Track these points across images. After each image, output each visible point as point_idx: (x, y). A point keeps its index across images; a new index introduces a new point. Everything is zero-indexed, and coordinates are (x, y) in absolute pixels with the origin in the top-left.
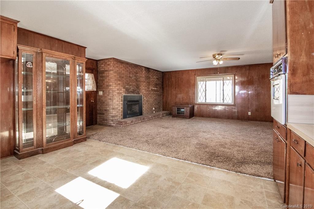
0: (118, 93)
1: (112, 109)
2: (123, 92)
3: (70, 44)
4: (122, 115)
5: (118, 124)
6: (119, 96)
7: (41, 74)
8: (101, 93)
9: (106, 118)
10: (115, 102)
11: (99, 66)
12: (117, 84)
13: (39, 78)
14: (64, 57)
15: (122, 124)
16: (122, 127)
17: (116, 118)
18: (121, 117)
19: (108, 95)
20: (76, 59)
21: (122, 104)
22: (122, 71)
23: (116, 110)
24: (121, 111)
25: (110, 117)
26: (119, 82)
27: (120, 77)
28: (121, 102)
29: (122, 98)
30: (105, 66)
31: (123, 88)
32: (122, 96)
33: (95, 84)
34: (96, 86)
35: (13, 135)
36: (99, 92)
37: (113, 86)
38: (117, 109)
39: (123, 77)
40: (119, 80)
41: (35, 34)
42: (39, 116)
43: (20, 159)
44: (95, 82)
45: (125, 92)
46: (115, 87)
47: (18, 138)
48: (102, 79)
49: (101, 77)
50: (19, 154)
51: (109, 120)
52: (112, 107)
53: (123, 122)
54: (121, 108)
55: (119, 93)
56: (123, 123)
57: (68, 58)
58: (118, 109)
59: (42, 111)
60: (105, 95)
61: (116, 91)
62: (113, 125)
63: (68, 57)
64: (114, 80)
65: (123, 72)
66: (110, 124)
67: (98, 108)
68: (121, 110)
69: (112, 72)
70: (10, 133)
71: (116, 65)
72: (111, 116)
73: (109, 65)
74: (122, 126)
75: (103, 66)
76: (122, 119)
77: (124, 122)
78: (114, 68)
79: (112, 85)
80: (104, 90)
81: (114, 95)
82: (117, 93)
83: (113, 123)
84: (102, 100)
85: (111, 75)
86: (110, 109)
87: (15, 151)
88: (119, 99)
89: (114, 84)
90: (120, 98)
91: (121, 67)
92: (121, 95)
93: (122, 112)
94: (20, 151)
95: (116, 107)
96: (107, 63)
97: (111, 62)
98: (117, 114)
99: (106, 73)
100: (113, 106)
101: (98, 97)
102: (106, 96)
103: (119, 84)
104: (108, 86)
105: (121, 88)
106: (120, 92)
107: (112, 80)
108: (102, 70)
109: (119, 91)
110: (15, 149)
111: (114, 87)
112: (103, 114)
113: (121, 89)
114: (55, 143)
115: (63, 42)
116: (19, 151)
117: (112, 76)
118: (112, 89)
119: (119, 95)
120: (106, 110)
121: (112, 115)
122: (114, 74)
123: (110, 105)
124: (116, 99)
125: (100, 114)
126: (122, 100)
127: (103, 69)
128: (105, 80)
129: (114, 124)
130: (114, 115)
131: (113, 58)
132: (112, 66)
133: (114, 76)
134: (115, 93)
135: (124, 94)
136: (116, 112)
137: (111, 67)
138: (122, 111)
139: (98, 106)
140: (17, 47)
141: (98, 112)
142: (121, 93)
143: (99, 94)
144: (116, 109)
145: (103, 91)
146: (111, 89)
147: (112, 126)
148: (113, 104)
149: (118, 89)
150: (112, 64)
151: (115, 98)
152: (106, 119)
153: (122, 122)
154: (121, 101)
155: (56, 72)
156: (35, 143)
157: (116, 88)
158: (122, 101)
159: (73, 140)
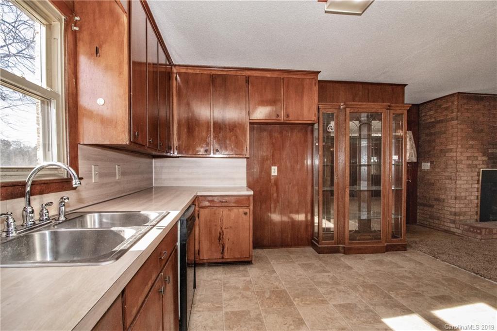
0: (469, 166)
1: (453, 197)
2: (481, 162)
3: (379, 87)
4: (477, 212)
5: (468, 230)
6: (472, 171)
7: (344, 139)
8: (426, 166)
9: (439, 215)
10: (461, 184)
11: (423, 114)
12: (467, 146)
13: (341, 145)
14: (374, 108)
15: (480, 234)
16: (481, 239)
17: (462, 218)
18: (476, 217)
19: (444, 170)
20: (392, 108)
21: (478, 188)
22: (479, 118)
23: (462, 202)
24: (476, 205)
25: (448, 213)
26: (471, 142)
27: (474, 131)
28: (476, 186)
29: (479, 176)
30: (436, 112)
31: (481, 154)
32: (479, 172)
33: (415, 149)
34: (416, 153)
35: (311, 219)
36: (423, 164)
37: (456, 152)
38: (466, 199)
39: (482, 131)
40: (473, 139)
41: (334, 84)
42: (340, 199)
43: (319, 254)
44: (414, 145)
45: (488, 164)
46: (461, 153)
47: (317, 225)
48: (428, 138)
49: (427, 135)
50: (319, 246)
51: (445, 220)
52: (453, 194)
53: (483, 228)
54: (476, 198)
55: (469, 164)
56: (484, 230)
57: (380, 110)
58: (468, 198)
59: (345, 192)
60: (437, 170)
61: (463, 162)
62: (455, 230)
63: (379, 107)
64: (459, 138)
65: (481, 119)
66: (446, 228)
67: (418, 194)
68: (476, 201)
69: (455, 122)
70: (306, 217)
71: (466, 107)
72: (451, 212)
73: (447, 109)
74: (479, 237)
75: (432, 113)
76: (477, 220)
77: (486, 229)
78: (459, 114)
79: (455, 150)
80: (433, 159)
81: (459, 169)
82: (465, 166)
83: (456, 228)
84: (428, 180)
85: (452, 128)
86: (449, 197)
87: (313, 241)
88: (470, 178)
89: (459, 146)
90: (472, 176)
91: (479, 110)
92: (477, 170)
93: (477, 207)
94: (320, 243)
95: (463, 194)
96: (443, 107)
97: (453, 103)
98: (464, 210)
99: (438, 126)
100: (456, 192)
101: (419, 173)
102: (439, 172)
103: (472, 147)
104: (443, 152)
105: (476, 155)
106: (475, 162)
107: (455, 139)
108: (429, 121)
109: (470, 162)
110: (313, 239)
111: (459, 154)
112: (432, 206)
113: (477, 157)
114: (360, 243)
115: (370, 86)
116: (318, 242)
117: (455, 130)
118: (454, 158)
119: (470, 170)
120: (438, 200)
121: (453, 210)
122: (459, 126)
123: (448, 190)
124: (463, 178)
125: (425, 205)
126: (478, 181)
127: (433, 120)
128: (437, 141)
129: (459, 229)
130: (457, 210)
131: (459, 93)
132: (456, 110)
133: (459, 130)
134: (461, 166)
135: (483, 168)
136: (461, 206)
137: (453, 112)
138: (477, 203)
139: (418, 190)
140: (318, 106)
141: (418, 201)
142: (476, 165)
143: (422, 168)
144: (463, 198)
145: (432, 163)
146: (452, 157)
147: (454, 233)
148: (456, 189)
149: (471, 157)
150: (455, 107)
151: (461, 176)
152: (438, 217)
153: (480, 229)
154: (476, 182)
155: (358, 135)
156: (335, 236)
157: (465, 154)
158: (478, 183)
159: (386, 244)
